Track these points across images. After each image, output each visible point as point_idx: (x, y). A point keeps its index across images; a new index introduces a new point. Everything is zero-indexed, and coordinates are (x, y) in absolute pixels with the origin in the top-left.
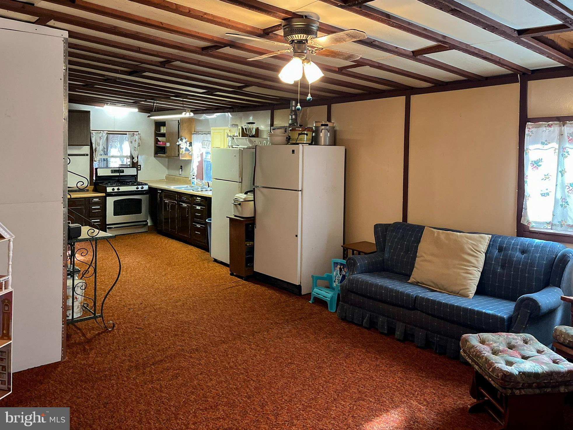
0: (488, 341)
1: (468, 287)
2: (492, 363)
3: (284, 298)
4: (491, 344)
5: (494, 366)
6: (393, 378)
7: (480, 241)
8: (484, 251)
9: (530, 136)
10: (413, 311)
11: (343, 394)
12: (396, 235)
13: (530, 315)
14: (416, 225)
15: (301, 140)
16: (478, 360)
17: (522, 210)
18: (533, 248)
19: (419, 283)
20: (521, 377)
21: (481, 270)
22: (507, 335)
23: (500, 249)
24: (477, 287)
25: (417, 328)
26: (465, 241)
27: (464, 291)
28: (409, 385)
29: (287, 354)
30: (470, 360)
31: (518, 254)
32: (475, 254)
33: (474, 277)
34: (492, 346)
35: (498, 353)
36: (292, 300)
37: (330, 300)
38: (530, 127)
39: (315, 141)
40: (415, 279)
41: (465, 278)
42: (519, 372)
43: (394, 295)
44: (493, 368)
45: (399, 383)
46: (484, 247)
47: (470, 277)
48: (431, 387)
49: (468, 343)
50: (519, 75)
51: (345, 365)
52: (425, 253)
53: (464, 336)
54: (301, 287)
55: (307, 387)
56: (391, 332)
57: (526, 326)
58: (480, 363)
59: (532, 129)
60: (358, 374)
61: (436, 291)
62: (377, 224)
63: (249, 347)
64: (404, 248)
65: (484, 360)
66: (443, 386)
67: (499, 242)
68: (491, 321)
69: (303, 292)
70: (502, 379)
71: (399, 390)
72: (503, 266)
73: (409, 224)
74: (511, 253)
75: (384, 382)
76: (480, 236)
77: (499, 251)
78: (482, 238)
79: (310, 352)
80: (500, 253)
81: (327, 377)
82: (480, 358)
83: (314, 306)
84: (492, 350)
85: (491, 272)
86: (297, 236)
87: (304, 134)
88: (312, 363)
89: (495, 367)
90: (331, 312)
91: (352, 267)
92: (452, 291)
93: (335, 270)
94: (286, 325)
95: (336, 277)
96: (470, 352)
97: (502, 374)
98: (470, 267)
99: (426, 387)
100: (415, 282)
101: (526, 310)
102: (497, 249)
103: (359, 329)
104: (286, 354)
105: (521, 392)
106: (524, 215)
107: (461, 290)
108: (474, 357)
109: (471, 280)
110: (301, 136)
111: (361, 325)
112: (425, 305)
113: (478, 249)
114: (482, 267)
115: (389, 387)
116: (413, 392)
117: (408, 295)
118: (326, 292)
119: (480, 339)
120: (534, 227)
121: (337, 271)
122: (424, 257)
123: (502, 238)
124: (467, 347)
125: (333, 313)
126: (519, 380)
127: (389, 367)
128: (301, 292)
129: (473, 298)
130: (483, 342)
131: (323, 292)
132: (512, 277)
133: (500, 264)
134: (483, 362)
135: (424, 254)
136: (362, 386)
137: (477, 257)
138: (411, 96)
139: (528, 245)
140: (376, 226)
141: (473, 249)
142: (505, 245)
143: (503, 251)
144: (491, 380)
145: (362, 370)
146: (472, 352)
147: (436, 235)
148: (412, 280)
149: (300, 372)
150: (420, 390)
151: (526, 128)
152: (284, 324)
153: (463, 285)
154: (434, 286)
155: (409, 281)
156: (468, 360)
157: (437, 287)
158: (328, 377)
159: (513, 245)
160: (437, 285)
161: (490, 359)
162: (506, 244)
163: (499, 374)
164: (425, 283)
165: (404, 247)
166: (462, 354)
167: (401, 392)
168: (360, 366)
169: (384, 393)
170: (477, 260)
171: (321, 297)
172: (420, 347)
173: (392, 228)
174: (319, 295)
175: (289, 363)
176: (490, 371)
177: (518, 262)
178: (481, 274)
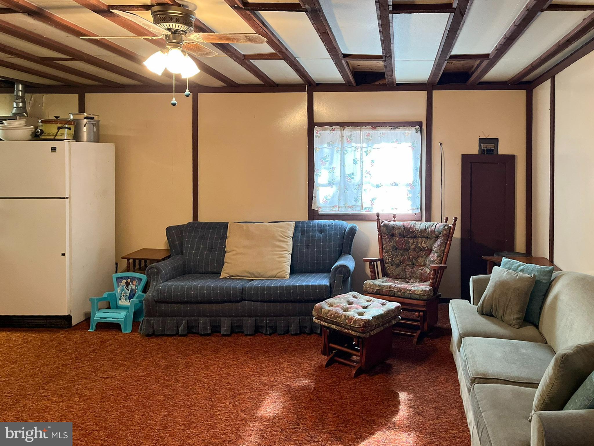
0: (335, 304)
1: (284, 269)
2: (352, 317)
3: (46, 336)
4: (339, 305)
5: (354, 320)
6: (248, 367)
7: (288, 228)
8: (291, 235)
9: (319, 137)
10: (240, 303)
11: (215, 398)
12: (195, 235)
13: (343, 279)
14: (214, 222)
15: (62, 135)
16: (337, 320)
17: (312, 198)
18: (328, 228)
19: (232, 276)
20: (374, 320)
21: (291, 252)
22: (343, 296)
23: (303, 233)
24: (290, 267)
25: (244, 318)
26: (275, 230)
27: (281, 273)
28: (267, 367)
29: (114, 390)
30: (326, 323)
31: (317, 233)
32: (285, 240)
33: (287, 260)
34: (341, 306)
35: (348, 310)
36: (62, 335)
37: (124, 321)
38: (319, 130)
39: (77, 137)
40: (228, 274)
41: (279, 262)
42: (373, 317)
43: (219, 293)
44: (354, 321)
45: (257, 369)
46: (291, 233)
47: (283, 260)
48: (284, 362)
49: (323, 310)
50: (306, 86)
51: (192, 374)
52: (236, 247)
53: (317, 306)
54: (71, 316)
55: (171, 409)
56: (215, 330)
57: (342, 288)
58: (340, 321)
59: (320, 132)
60: (213, 377)
61: (253, 280)
62: (169, 227)
63: (50, 402)
64: (207, 247)
65: (343, 317)
66: (292, 357)
67: (300, 227)
68: (318, 291)
69: (74, 323)
70: (364, 326)
71: (262, 374)
72: (307, 246)
73: (201, 223)
74: (312, 235)
75: (243, 373)
76: (287, 224)
77: (302, 234)
78: (289, 225)
79: (141, 377)
80: (303, 235)
81: (184, 391)
82: (339, 317)
83: (99, 333)
84: (343, 309)
85: (298, 252)
86: (63, 255)
87: (65, 128)
88: (154, 386)
89: (356, 319)
90: (127, 334)
91: (156, 277)
92: (269, 276)
93: (118, 286)
94: (80, 363)
95: (121, 293)
96: (327, 316)
97: (363, 322)
98: (282, 252)
99: (281, 363)
100: (228, 277)
101: (340, 275)
102: (299, 233)
103: (175, 339)
104: (111, 390)
105: (374, 332)
106: (314, 202)
107: (278, 273)
108: (333, 319)
109: (286, 262)
110: (61, 131)
111: (177, 334)
112: (253, 293)
113: (287, 235)
114: (292, 250)
115: (252, 375)
116: (275, 371)
117: (234, 289)
118: (115, 313)
119: (329, 304)
120: (324, 210)
121: (123, 287)
122: (235, 250)
123: (302, 223)
124: (322, 314)
125: (129, 333)
126: (374, 323)
127: (237, 360)
128: (71, 322)
129: (289, 277)
130: (331, 306)
131: (111, 313)
132: (316, 253)
133: (305, 245)
134: (343, 319)
135: (235, 249)
136: (227, 384)
137: (287, 242)
138: (199, 94)
139: (323, 225)
140: (169, 230)
141: (283, 236)
142: (306, 229)
143: (305, 234)
144: (351, 331)
145: (214, 372)
146: (330, 315)
147: (245, 228)
148: (223, 275)
149: (149, 399)
150: (278, 367)
151: (315, 130)
152: (76, 363)
153: (281, 268)
154: (251, 276)
155: (221, 277)
156: (323, 324)
157: (253, 276)
158: (186, 390)
159: (312, 227)
160: (253, 274)
161: (349, 315)
162: (306, 227)
163: (361, 323)
164: (240, 275)
165: (207, 245)
166: (316, 321)
167: (265, 375)
168: (208, 369)
169: (252, 381)
170: (287, 245)
171: (110, 320)
172: (250, 335)
173: (189, 229)
174: (106, 318)
175: (125, 397)
176: (352, 324)
177: (319, 240)
178: (291, 255)
